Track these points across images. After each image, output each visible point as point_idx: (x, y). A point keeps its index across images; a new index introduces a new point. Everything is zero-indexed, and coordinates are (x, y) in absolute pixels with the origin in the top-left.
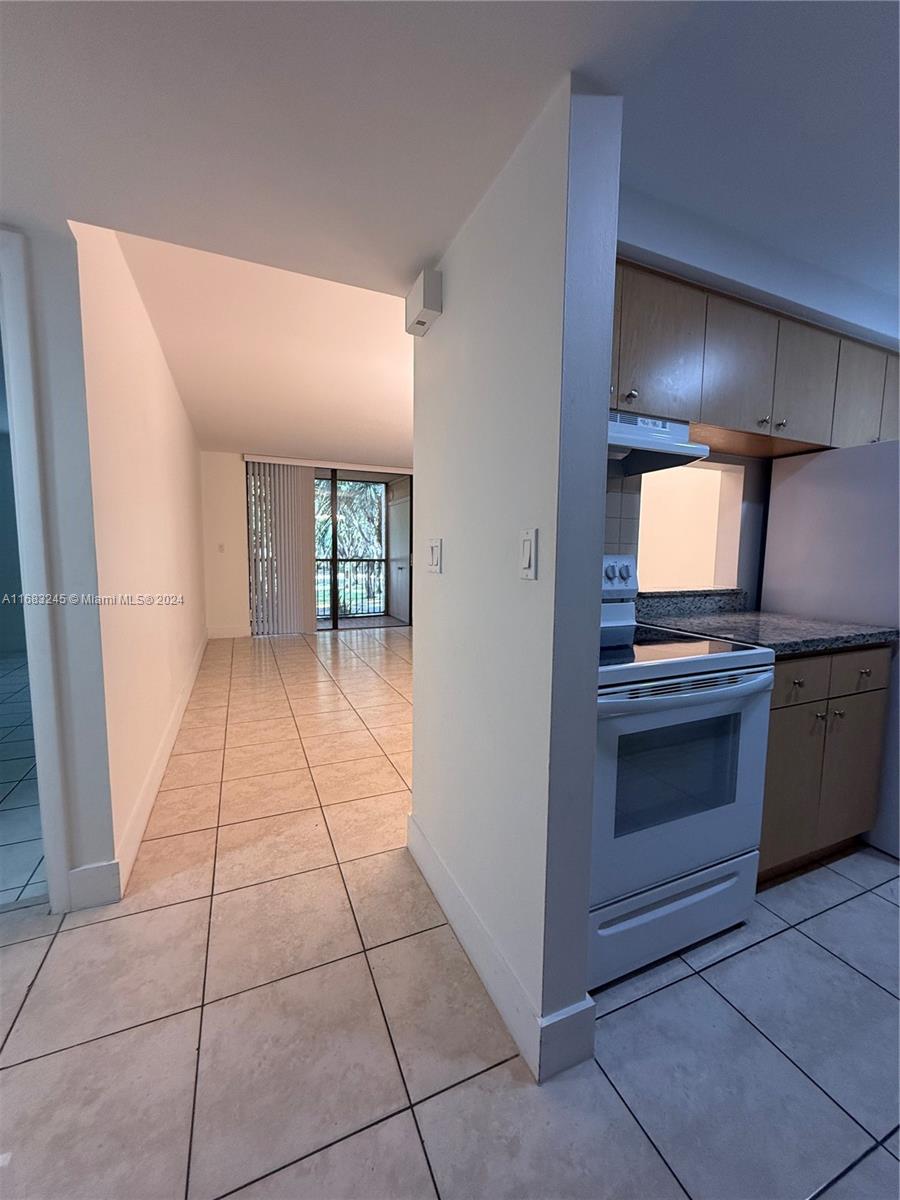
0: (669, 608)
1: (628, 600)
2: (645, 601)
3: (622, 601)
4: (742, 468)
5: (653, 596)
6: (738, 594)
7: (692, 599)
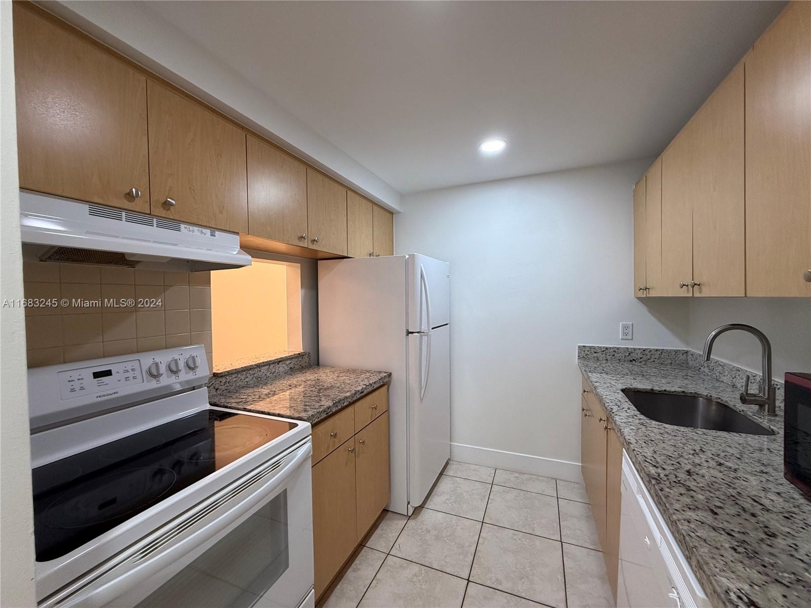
0: (247, 380)
1: (200, 387)
2: (223, 380)
3: (194, 388)
4: (299, 265)
5: (230, 373)
6: (303, 355)
7: (267, 367)
